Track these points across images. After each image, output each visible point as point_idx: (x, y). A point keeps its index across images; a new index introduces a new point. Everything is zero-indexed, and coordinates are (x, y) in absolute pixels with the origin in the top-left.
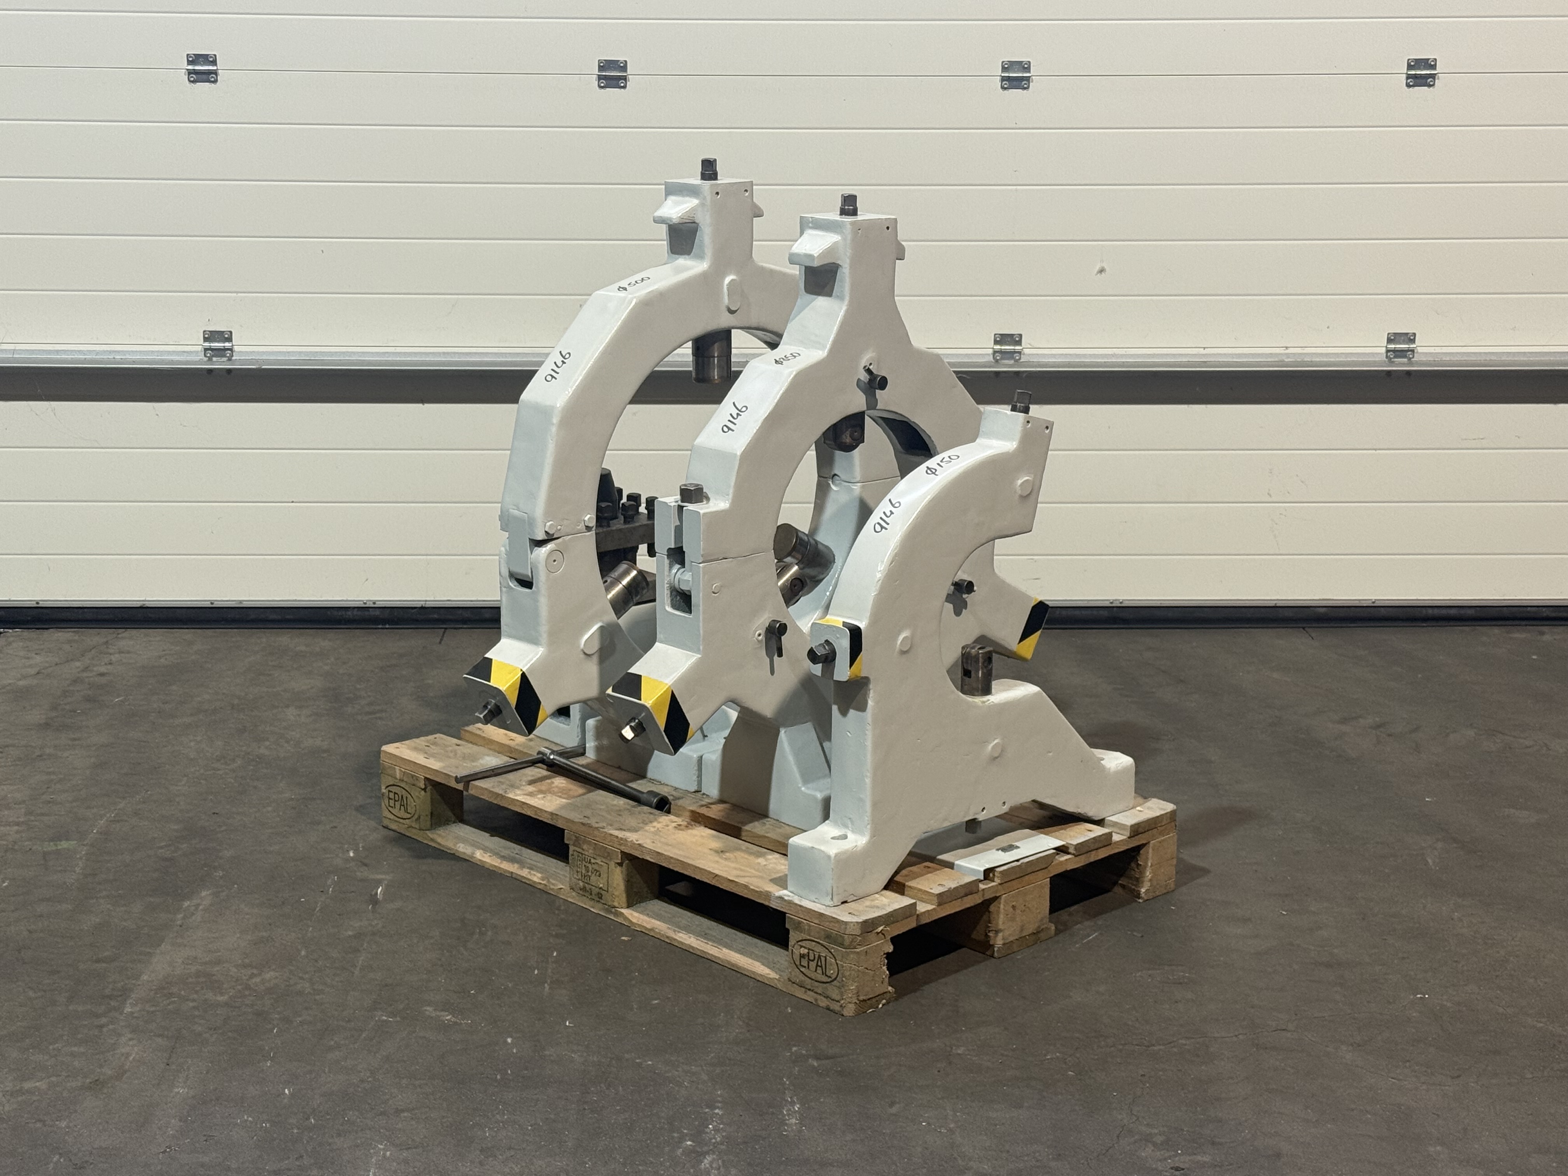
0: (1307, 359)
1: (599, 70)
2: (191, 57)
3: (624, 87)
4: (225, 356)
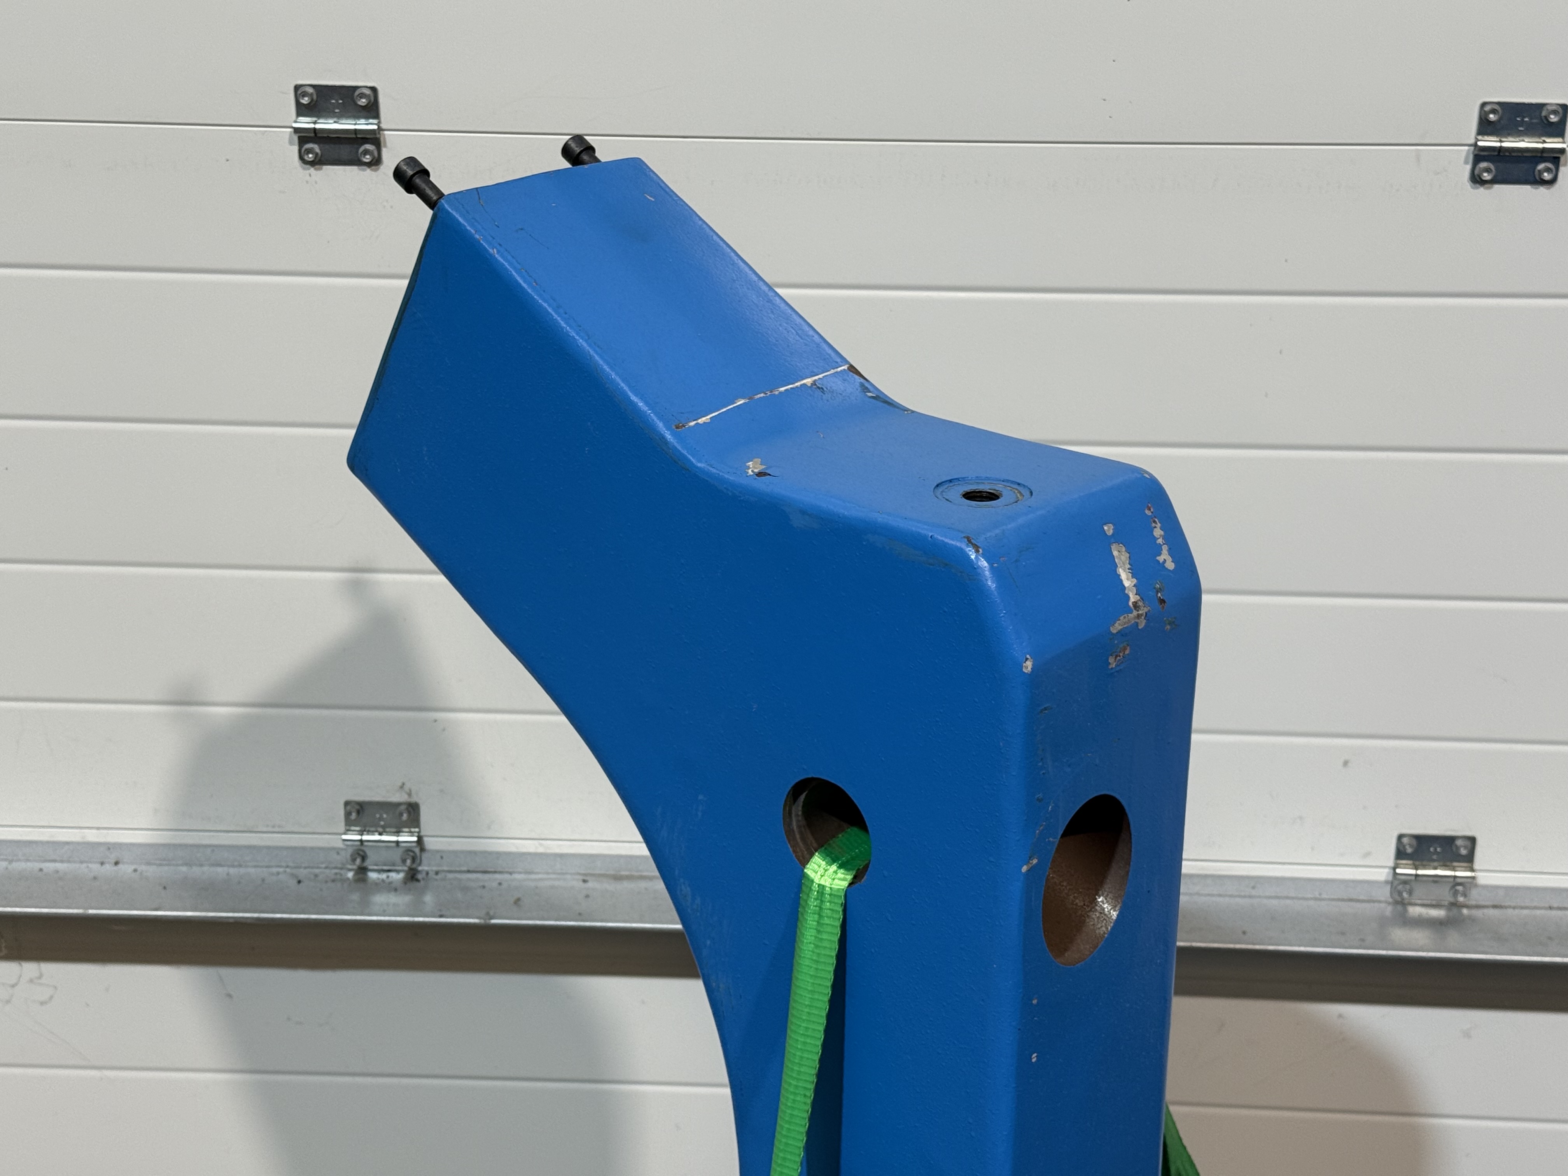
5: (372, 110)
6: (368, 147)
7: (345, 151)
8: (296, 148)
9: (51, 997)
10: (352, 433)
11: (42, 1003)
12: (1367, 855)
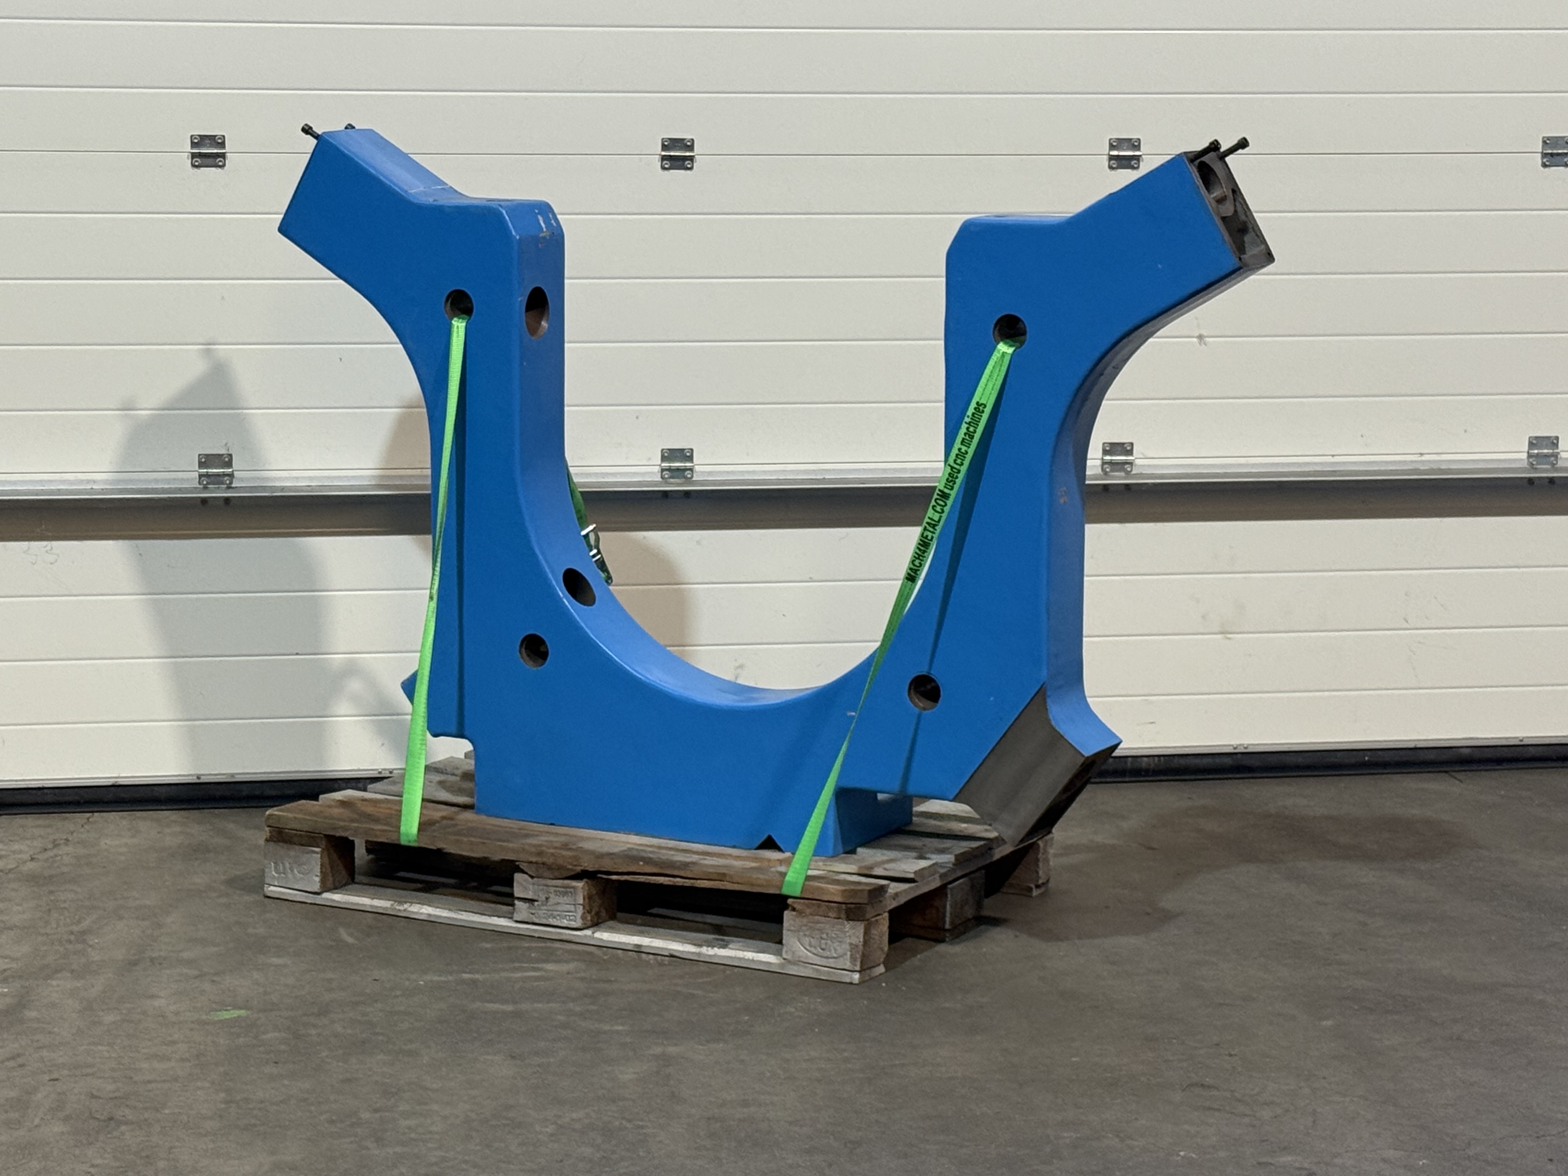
0: (1444, 467)
1: (663, 150)
2: (195, 138)
3: (691, 169)
4: (223, 483)
5: (222, 145)
6: (221, 159)
7: (210, 161)
8: (190, 161)
9: (56, 561)
10: (281, 216)
11: (51, 564)
12: (649, 459)
